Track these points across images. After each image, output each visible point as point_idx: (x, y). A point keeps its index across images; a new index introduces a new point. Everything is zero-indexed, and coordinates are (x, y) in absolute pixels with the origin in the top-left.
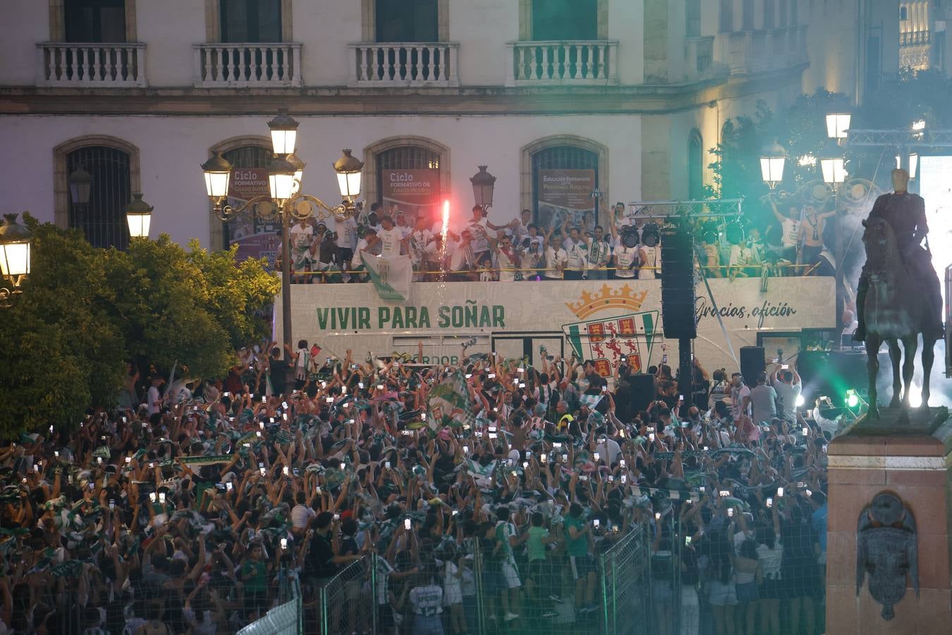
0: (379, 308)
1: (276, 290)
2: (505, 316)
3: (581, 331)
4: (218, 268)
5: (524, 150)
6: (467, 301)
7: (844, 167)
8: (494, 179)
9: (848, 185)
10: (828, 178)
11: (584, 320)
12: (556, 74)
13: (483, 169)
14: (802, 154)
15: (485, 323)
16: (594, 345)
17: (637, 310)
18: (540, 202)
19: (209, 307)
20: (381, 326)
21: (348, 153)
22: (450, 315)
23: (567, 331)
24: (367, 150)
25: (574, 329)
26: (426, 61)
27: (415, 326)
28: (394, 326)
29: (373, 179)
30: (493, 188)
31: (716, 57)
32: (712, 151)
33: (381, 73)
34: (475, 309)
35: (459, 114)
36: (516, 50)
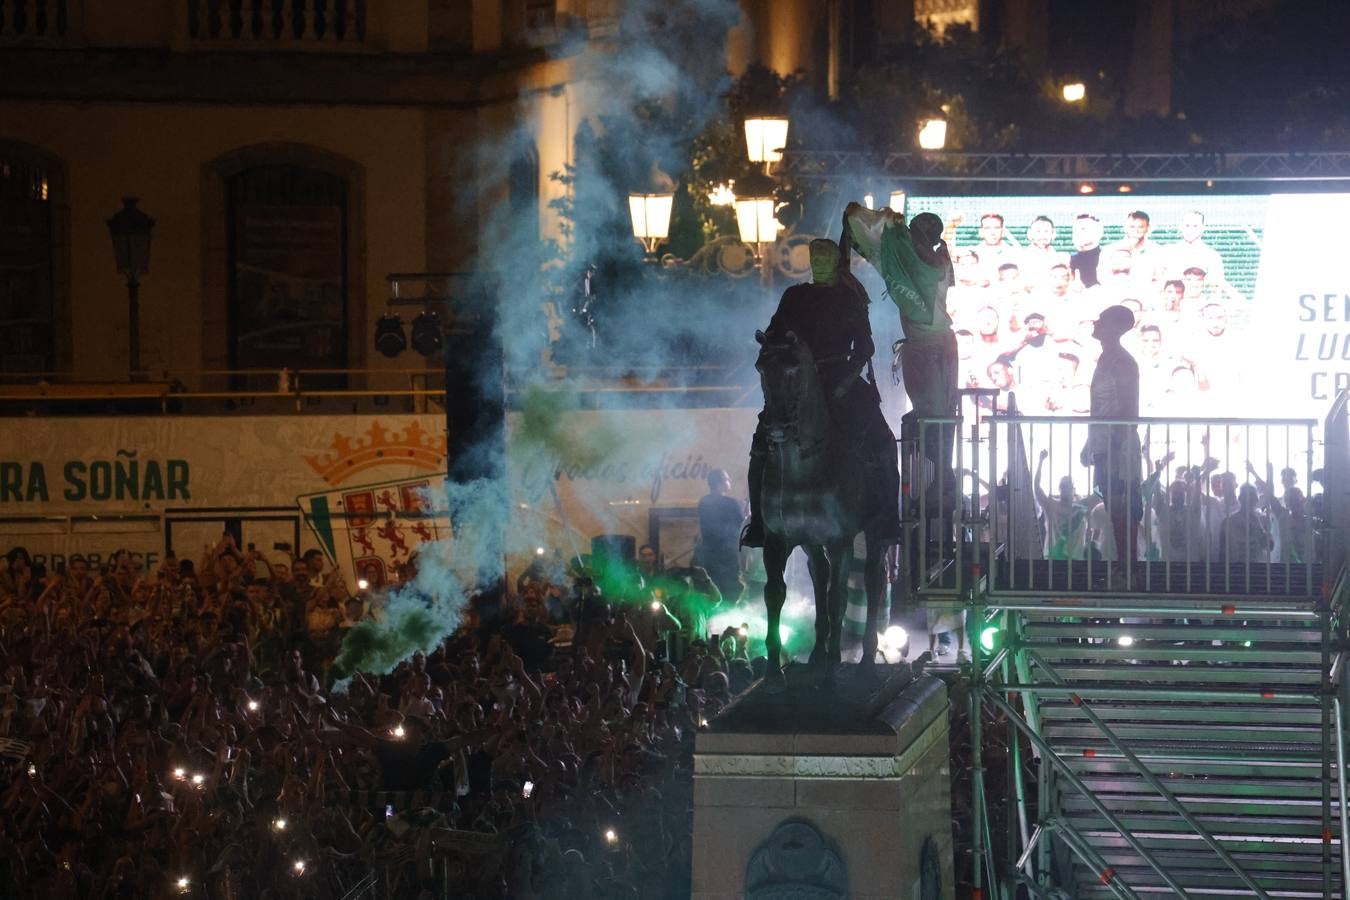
2: (190, 479)
3: (332, 507)
6: (120, 452)
7: (776, 215)
8: (152, 222)
9: (784, 245)
10: (747, 235)
11: (339, 486)
12: (267, 30)
13: (130, 202)
15: (153, 494)
16: (356, 532)
17: (435, 469)
18: (239, 266)
22: (86, 477)
23: (306, 506)
25: (319, 504)
27: (19, 498)
30: (150, 236)
32: (556, 176)
34: (134, 466)
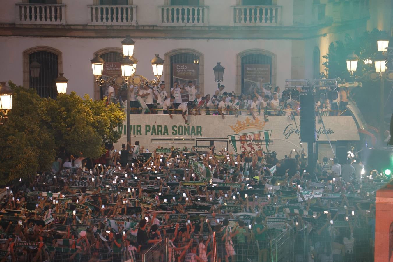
0: (146, 126)
1: (124, 118)
2: (202, 131)
3: (236, 138)
4: (97, 107)
5: (238, 55)
7: (385, 65)
8: (224, 69)
9: (387, 73)
10: (378, 70)
11: (238, 134)
12: (253, 21)
13: (219, 64)
14: (366, 58)
15: (193, 134)
16: (242, 145)
17: (262, 130)
18: (245, 79)
19: (93, 125)
20: (146, 134)
21: (157, 56)
22: (177, 129)
23: (230, 138)
24: (166, 55)
25: (233, 137)
26: (193, 14)
27: (162, 134)
28: (152, 134)
29: (169, 68)
30: (223, 73)
31: (327, 14)
32: (324, 57)
33: (173, 19)
34: (189, 127)
35: (208, 39)
36: (235, 9)
